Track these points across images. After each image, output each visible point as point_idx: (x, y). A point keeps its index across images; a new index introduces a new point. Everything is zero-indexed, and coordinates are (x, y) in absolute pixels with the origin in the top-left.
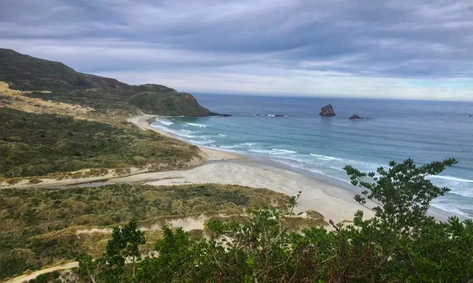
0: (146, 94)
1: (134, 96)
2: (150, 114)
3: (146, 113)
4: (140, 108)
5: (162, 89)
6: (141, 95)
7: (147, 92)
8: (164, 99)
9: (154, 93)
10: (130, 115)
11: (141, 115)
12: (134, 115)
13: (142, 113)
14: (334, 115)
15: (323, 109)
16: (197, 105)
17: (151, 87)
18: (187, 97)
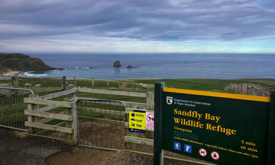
0: (12, 59)
1: (4, 61)
2: (15, 71)
3: (13, 71)
4: (9, 68)
5: (21, 56)
6: (8, 60)
7: (12, 58)
8: (24, 62)
9: (17, 59)
10: (3, 73)
11: (10, 72)
12: (5, 73)
13: (10, 71)
14: (120, 66)
15: (115, 63)
16: (44, 64)
17: (15, 55)
18: (37, 60)
